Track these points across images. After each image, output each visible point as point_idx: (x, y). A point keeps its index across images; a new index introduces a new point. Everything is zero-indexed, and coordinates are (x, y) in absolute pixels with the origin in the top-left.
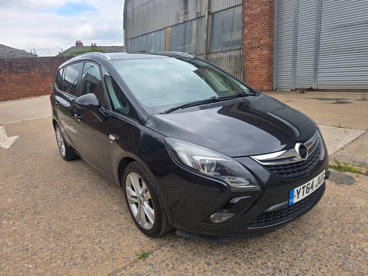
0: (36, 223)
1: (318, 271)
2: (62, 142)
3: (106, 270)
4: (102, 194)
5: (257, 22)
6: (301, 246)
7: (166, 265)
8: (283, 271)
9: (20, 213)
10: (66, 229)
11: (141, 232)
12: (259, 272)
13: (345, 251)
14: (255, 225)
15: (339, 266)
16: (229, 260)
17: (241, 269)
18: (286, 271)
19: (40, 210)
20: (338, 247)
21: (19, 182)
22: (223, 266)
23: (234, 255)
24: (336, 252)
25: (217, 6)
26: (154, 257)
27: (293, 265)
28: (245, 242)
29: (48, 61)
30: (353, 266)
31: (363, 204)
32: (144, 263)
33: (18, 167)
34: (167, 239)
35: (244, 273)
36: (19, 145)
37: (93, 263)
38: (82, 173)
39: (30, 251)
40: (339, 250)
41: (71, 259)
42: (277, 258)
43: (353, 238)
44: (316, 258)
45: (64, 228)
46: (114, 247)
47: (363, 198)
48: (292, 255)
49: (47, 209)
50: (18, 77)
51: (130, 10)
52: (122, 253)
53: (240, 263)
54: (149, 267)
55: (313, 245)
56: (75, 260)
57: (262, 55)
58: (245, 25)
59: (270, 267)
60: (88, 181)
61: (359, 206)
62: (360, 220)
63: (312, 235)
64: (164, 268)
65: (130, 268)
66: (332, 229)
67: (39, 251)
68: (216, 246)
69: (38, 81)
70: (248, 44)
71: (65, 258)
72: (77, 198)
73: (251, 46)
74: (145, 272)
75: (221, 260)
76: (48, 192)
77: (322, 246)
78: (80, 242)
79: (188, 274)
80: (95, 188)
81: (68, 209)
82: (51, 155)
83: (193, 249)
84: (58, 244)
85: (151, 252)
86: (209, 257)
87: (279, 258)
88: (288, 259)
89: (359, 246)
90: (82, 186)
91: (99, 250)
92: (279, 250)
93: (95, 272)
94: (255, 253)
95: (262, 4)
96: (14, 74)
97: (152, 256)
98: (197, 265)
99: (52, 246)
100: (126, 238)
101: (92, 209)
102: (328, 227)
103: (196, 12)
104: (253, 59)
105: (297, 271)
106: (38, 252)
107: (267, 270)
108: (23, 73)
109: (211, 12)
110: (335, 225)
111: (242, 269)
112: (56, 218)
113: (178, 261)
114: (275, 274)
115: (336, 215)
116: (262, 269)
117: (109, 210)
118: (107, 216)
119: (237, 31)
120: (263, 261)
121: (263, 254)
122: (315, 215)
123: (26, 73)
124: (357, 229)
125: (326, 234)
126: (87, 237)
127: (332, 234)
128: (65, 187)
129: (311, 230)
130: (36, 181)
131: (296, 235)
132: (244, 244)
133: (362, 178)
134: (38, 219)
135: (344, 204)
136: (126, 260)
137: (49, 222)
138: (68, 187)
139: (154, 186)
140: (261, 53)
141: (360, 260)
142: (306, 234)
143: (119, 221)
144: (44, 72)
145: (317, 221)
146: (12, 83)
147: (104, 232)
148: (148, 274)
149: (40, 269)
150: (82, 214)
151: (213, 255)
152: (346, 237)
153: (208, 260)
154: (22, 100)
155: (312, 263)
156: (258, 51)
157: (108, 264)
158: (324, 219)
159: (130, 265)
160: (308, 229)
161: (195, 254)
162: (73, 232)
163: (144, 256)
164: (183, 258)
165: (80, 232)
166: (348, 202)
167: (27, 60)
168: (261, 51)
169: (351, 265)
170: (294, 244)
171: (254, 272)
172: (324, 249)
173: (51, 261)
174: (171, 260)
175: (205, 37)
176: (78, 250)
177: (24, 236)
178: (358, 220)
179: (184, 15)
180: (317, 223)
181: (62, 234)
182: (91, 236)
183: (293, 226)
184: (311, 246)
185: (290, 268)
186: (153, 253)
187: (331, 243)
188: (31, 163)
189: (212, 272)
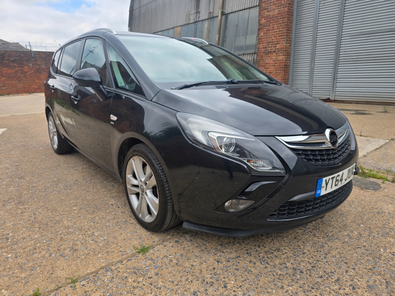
0: (19, 212)
1: (345, 273)
2: (55, 133)
3: (99, 263)
4: (97, 187)
5: (274, 25)
6: (325, 248)
7: (169, 260)
8: (305, 272)
9: (1, 202)
10: (54, 219)
11: (140, 226)
12: (277, 273)
13: (374, 255)
14: (276, 217)
15: (369, 269)
16: (242, 259)
17: (256, 268)
18: (308, 272)
19: (25, 200)
20: (366, 250)
21: (3, 172)
22: (235, 265)
23: (247, 253)
24: (364, 256)
25: (231, 6)
26: (155, 252)
27: (316, 266)
28: (260, 241)
29: (45, 56)
30: (384, 270)
31: (392, 209)
32: (144, 258)
33: (3, 158)
34: (171, 235)
35: (259, 273)
36: (5, 137)
37: (83, 255)
38: (75, 167)
39: (10, 240)
40: (368, 253)
41: (58, 250)
42: (298, 258)
43: (382, 242)
44: (342, 261)
45: (52, 219)
46: (109, 240)
47: (391, 203)
48: (314, 257)
49: (34, 199)
50: (10, 71)
51: (137, 7)
52: (118, 246)
53: (255, 262)
54: (149, 262)
55: (338, 247)
56: (63, 251)
57: (277, 61)
58: (261, 28)
59: (289, 268)
60: (82, 174)
61: (387, 211)
62: (390, 225)
63: (336, 237)
64: (167, 263)
65: (127, 262)
66: (358, 233)
67: (21, 240)
68: (227, 244)
69: (32, 77)
70: (263, 48)
71: (51, 249)
72: (68, 191)
73: (266, 50)
74: (144, 266)
75: (233, 258)
76: (35, 183)
77: (348, 248)
78: (69, 233)
79: (194, 270)
80: (89, 181)
81: (57, 200)
82: (41, 148)
83: (201, 246)
84: (43, 234)
85: (152, 247)
86: (219, 255)
87: (300, 259)
88: (310, 261)
89: (390, 250)
90: (75, 179)
91: (92, 242)
92: (299, 250)
93: (86, 264)
94: (272, 253)
95: (280, 5)
96: (5, 67)
97: (153, 250)
98: (205, 262)
99: (36, 237)
100: (124, 232)
101: (84, 202)
102: (354, 230)
103: (208, 11)
104: (268, 65)
105: (320, 273)
106: (20, 242)
107: (286, 271)
108: (15, 67)
109: (225, 13)
110: (362, 228)
111: (258, 268)
112: (44, 209)
113: (183, 256)
114: (296, 274)
115: (362, 219)
116: (280, 269)
117: (105, 204)
118: (102, 209)
119: (251, 34)
120: (282, 262)
121: (281, 255)
122: (339, 218)
123: (19, 68)
124: (386, 234)
125: (352, 237)
126: (78, 228)
127: (358, 238)
128: (55, 179)
129: (335, 232)
130: (22, 172)
131: (318, 237)
132: (259, 243)
133: (388, 184)
134: (22, 209)
135: (370, 209)
136: (122, 254)
137: (35, 212)
138: (58, 179)
139: (160, 170)
140: (276, 58)
141: (393, 264)
142: (329, 236)
143: (115, 215)
144: (39, 68)
145: (342, 223)
146: (2, 77)
147: (98, 224)
148: (149, 269)
149: (21, 259)
150: (73, 206)
151: (223, 252)
152: (375, 241)
153: (218, 258)
154: (13, 96)
155: (338, 266)
156: (274, 56)
157: (102, 257)
158: (349, 222)
159: (128, 259)
160: (331, 231)
161: (202, 250)
162: (62, 223)
163: (144, 250)
164: (189, 254)
165: (70, 224)
166: (374, 207)
167: (21, 54)
168: (276, 56)
169: (382, 269)
170: (316, 245)
171: (271, 272)
172: (351, 252)
173: (34, 251)
174: (175, 255)
175: (217, 39)
176: (67, 241)
177: (4, 225)
178: (387, 225)
179: (195, 14)
180: (341, 226)
181: (49, 225)
182: (83, 228)
183: (315, 228)
184: (336, 248)
185: (313, 270)
186: (154, 248)
187: (358, 246)
188: (18, 155)
189: (223, 269)
